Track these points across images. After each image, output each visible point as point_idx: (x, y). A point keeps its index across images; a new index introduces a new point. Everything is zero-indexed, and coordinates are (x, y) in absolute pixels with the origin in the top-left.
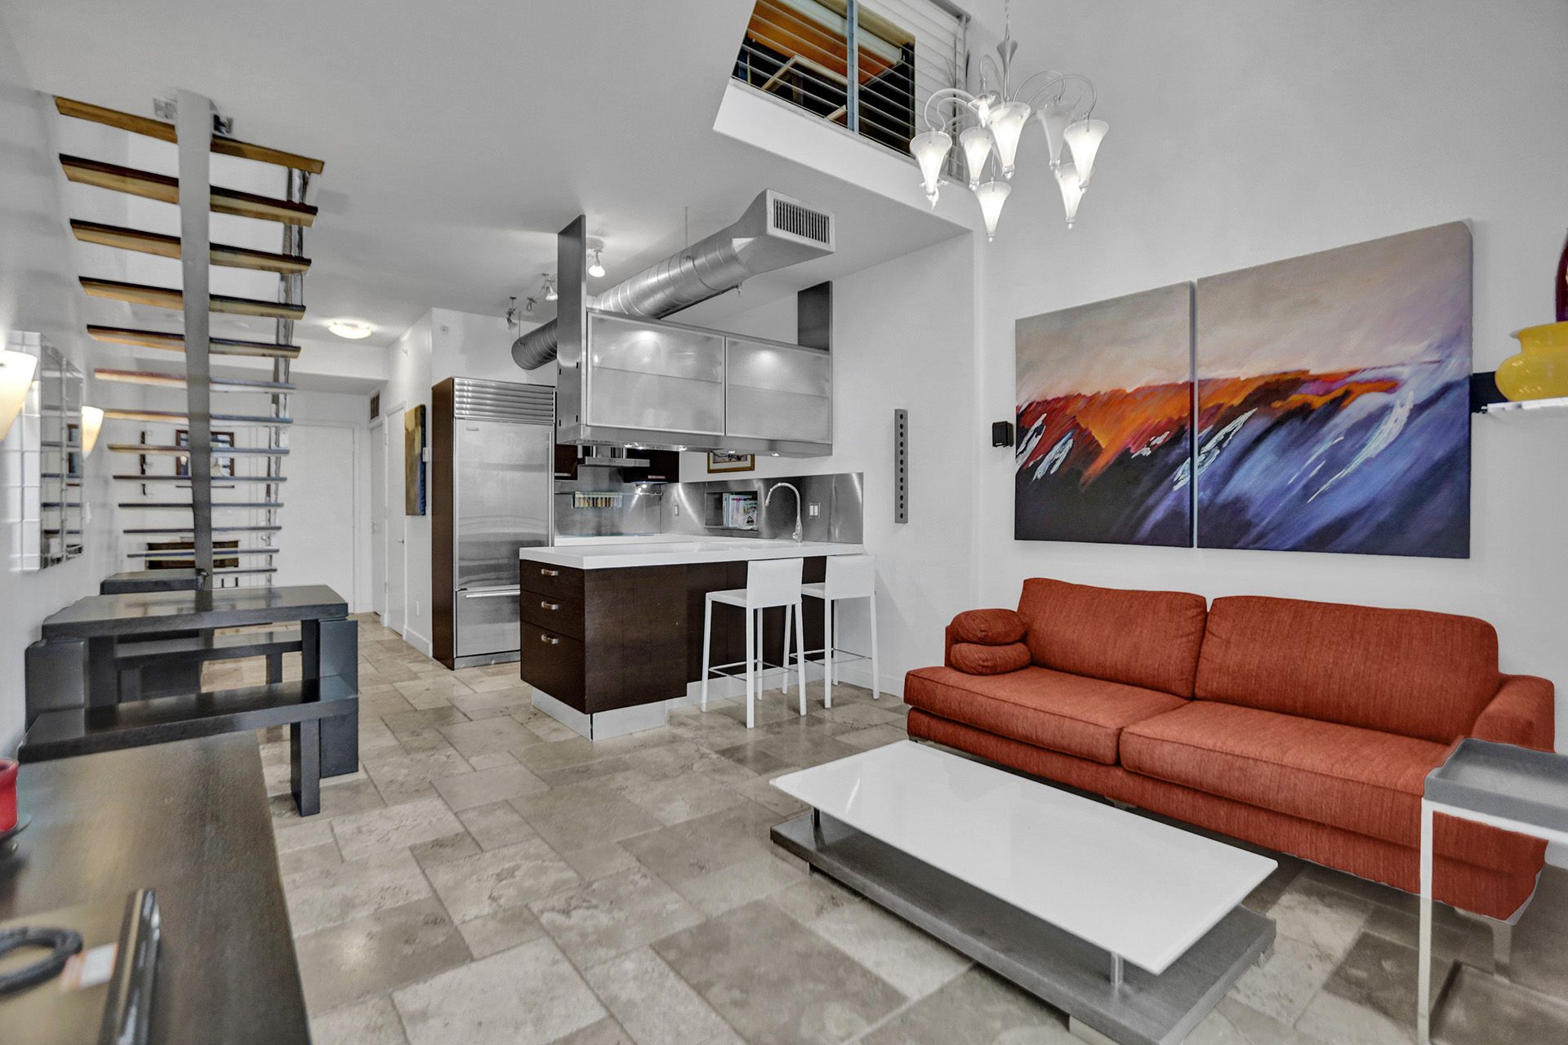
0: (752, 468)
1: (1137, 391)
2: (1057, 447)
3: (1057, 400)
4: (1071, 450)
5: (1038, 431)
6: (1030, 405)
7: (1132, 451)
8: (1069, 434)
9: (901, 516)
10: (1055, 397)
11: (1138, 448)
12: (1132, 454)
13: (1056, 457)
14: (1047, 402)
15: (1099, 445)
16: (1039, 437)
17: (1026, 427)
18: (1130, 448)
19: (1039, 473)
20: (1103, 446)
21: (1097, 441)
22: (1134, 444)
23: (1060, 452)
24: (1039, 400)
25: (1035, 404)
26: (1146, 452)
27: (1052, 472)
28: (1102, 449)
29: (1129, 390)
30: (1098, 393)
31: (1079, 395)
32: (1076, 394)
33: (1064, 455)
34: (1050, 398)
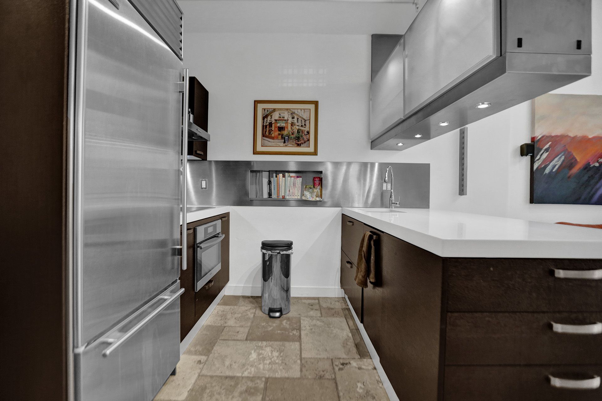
0: (315, 153)
1: (594, 138)
2: (556, 159)
3: (557, 136)
4: (564, 161)
5: (547, 150)
6: (543, 137)
7: (591, 164)
8: (562, 154)
9: (462, 191)
10: (556, 134)
11: (594, 162)
12: (590, 165)
13: (556, 164)
14: (552, 137)
15: (576, 160)
16: (547, 153)
17: (540, 147)
18: (589, 163)
19: (547, 171)
20: (578, 160)
21: (575, 158)
22: (591, 161)
23: (558, 161)
24: (547, 134)
25: (545, 137)
26: (597, 165)
27: (554, 170)
28: (577, 162)
29: (590, 137)
30: (576, 136)
31: (567, 136)
32: (566, 135)
33: (560, 163)
34: (553, 135)
